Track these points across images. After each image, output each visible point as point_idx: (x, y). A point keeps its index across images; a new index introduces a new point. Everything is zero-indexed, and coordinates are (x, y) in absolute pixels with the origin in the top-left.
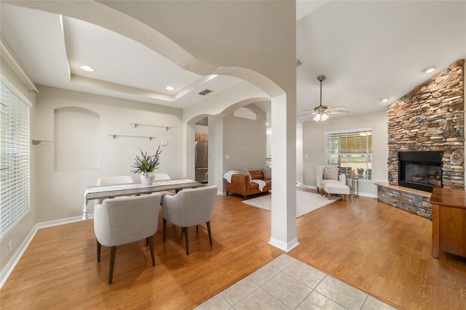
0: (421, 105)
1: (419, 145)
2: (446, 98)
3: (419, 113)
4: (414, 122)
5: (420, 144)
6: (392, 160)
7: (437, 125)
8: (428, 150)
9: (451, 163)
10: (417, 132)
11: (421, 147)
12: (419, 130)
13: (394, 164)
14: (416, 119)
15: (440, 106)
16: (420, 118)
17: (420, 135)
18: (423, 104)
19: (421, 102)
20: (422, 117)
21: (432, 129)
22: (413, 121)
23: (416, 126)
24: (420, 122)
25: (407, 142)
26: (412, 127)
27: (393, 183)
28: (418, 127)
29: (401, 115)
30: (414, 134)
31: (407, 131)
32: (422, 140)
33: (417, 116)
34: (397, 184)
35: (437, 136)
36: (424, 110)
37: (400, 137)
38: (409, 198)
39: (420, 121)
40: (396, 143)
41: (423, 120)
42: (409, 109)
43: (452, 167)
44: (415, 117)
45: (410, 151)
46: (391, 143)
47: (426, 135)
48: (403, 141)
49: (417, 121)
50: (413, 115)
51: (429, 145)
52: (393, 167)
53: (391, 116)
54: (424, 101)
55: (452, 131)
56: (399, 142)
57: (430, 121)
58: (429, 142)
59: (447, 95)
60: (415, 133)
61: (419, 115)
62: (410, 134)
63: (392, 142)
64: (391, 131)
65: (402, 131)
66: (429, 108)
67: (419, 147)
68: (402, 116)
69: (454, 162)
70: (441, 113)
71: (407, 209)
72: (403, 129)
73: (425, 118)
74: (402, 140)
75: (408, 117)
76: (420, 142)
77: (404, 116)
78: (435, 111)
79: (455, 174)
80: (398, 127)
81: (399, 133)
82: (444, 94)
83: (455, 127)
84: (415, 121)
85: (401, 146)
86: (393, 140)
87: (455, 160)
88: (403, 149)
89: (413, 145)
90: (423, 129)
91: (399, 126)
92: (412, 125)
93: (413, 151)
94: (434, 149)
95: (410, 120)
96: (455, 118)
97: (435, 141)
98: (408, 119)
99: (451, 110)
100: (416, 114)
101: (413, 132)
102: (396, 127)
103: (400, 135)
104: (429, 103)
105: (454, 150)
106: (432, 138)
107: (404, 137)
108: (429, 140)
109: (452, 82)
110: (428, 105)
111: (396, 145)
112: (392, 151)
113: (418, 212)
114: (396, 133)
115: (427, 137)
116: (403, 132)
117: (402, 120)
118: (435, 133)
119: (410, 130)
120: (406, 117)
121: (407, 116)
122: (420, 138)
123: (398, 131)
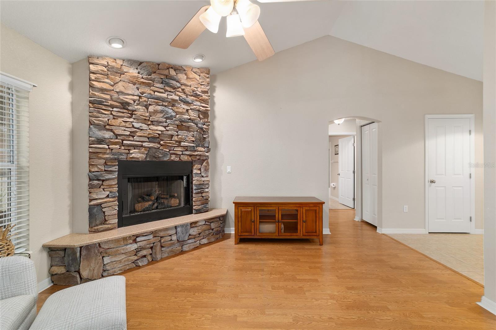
0: (167, 93)
1: (165, 151)
2: (196, 100)
3: (166, 104)
4: (156, 115)
5: (168, 150)
6: (107, 177)
7: (188, 129)
8: (177, 159)
9: (203, 174)
10: (162, 131)
11: (169, 154)
12: (165, 130)
13: (110, 186)
14: (162, 112)
15: (191, 107)
16: (167, 112)
17: (166, 137)
18: (172, 94)
19: (167, 88)
20: (171, 112)
21: (184, 133)
22: (156, 112)
23: (161, 122)
24: (167, 118)
25: (145, 144)
26: (152, 122)
27: (109, 226)
28: (165, 124)
29: (130, 93)
30: (157, 134)
31: (144, 126)
32: (170, 145)
33: (163, 107)
34: (116, 225)
35: (189, 143)
36: (173, 103)
37: (128, 133)
38: (170, 236)
39: (167, 116)
40: (115, 143)
41: (171, 116)
42: (147, 90)
43: (203, 179)
44: (159, 108)
45: (148, 159)
46: (103, 141)
47: (175, 138)
48: (133, 141)
49: (162, 115)
50: (157, 103)
51: (181, 153)
52: (108, 193)
53: (103, 82)
54: (173, 91)
55: (202, 139)
56: (125, 142)
57: (181, 121)
58: (180, 149)
59: (198, 98)
60: (160, 133)
61: (166, 106)
62: (151, 132)
63: (105, 139)
64: (104, 115)
65: (132, 122)
66: (179, 103)
67: (165, 154)
68: (134, 95)
69: (205, 174)
70: (193, 116)
71: (166, 255)
72: (131, 120)
73: (174, 114)
74: (131, 138)
75: (145, 101)
76: (167, 147)
77: (138, 98)
78: (187, 110)
79: (205, 186)
80: (123, 113)
81: (123, 124)
82: (196, 95)
83: (204, 136)
84: (159, 113)
85: (129, 150)
86: (107, 135)
87: (205, 172)
88: (137, 155)
89: (154, 150)
90: (171, 130)
91: (125, 111)
92: (154, 118)
93: (154, 159)
94: (185, 158)
95: (151, 109)
96: (205, 126)
97: (186, 148)
98: (147, 107)
99: (201, 116)
100: (161, 104)
101: (157, 130)
102: (115, 109)
103: (126, 129)
104: (180, 96)
105: (204, 160)
106: (182, 144)
107: (138, 134)
108: (179, 146)
109: (202, 86)
110: (177, 98)
111: (118, 147)
112: (104, 158)
113: (185, 248)
114: (112, 122)
115: (176, 141)
116: (136, 125)
117: (132, 102)
118: (188, 138)
119: (148, 125)
120: (141, 100)
121: (144, 99)
122: (169, 142)
123: (120, 120)
